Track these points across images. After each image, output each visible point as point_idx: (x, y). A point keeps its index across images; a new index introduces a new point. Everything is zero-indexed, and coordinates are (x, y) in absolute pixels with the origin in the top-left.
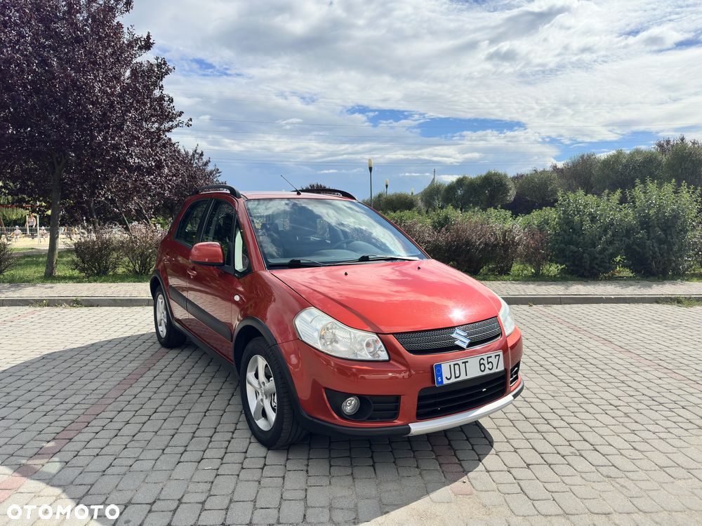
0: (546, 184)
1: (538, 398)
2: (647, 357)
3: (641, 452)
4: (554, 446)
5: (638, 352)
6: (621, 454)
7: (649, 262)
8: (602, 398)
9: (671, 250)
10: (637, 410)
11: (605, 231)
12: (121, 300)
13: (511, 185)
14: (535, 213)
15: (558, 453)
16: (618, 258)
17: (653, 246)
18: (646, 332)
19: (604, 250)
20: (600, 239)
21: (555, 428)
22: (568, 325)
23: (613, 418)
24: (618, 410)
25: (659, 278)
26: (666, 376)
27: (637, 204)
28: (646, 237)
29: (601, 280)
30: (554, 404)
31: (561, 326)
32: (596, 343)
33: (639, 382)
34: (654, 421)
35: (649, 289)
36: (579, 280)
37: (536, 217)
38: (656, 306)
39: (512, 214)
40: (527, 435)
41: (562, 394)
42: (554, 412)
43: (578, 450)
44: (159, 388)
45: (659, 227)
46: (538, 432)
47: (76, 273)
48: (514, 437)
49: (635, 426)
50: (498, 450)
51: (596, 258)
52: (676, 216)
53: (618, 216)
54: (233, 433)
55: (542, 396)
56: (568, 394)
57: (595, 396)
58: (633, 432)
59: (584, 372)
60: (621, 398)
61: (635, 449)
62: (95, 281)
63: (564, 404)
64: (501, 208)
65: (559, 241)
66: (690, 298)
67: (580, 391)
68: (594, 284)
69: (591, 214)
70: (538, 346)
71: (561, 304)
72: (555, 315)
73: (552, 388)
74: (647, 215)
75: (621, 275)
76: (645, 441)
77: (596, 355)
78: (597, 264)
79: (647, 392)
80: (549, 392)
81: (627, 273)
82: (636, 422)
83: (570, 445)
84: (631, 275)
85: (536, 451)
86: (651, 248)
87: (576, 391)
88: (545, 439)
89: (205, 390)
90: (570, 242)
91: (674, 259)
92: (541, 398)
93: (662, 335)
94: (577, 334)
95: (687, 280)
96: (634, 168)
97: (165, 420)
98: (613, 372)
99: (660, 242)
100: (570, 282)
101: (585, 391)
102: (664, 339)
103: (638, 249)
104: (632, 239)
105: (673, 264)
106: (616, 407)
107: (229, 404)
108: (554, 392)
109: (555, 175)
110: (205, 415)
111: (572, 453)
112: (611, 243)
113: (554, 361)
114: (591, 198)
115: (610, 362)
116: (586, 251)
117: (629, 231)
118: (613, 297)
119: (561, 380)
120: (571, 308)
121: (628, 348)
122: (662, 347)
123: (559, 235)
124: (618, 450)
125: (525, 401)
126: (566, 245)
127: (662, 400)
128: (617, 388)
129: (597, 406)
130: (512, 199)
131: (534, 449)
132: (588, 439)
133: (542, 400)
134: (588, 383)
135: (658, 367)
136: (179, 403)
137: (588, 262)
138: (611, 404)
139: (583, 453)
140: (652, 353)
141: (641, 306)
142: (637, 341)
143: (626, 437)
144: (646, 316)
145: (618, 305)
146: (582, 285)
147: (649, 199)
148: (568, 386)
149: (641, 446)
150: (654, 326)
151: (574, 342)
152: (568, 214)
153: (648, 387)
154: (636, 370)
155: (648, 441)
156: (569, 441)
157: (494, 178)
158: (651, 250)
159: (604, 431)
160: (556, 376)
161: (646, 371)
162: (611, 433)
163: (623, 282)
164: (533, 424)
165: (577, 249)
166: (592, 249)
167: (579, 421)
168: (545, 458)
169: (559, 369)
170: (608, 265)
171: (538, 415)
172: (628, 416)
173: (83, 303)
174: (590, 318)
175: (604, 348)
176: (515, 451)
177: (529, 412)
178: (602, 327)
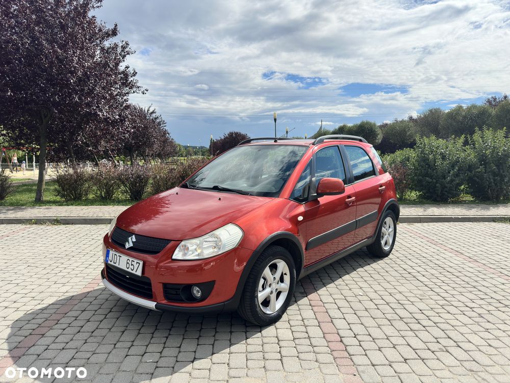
0: (405, 130)
1: (409, 300)
2: (491, 265)
3: (496, 348)
4: (425, 343)
5: (484, 262)
6: (480, 350)
7: (486, 190)
8: (460, 301)
9: (503, 181)
10: (489, 311)
11: (453, 167)
13: (379, 131)
14: (398, 153)
15: (429, 349)
16: (462, 187)
17: (489, 178)
18: (488, 246)
19: (452, 181)
20: (449, 172)
21: (424, 327)
22: (428, 239)
23: (470, 318)
24: (473, 311)
25: (493, 203)
27: (477, 146)
28: (484, 171)
29: (449, 203)
30: (422, 306)
31: (422, 240)
32: (450, 254)
33: (487, 287)
34: (503, 320)
35: (488, 211)
36: (434, 204)
37: (399, 155)
38: (493, 224)
39: (381, 153)
40: (403, 333)
41: (428, 297)
42: (422, 313)
43: (445, 347)
45: (493, 163)
46: (412, 330)
47: (58, 198)
48: (392, 335)
49: (488, 326)
50: (380, 346)
51: (446, 187)
52: (506, 155)
53: (463, 155)
56: (432, 297)
57: (453, 299)
58: (487, 330)
59: (443, 278)
60: (474, 301)
61: (490, 345)
62: (72, 205)
63: (429, 305)
65: (417, 174)
67: (441, 294)
68: (445, 207)
69: (441, 154)
70: (406, 257)
71: (421, 223)
72: (417, 231)
73: (420, 292)
74: (484, 155)
75: (464, 199)
76: (497, 338)
77: (451, 265)
78: (446, 191)
79: (494, 295)
80: (417, 296)
81: (469, 198)
82: (489, 322)
83: (438, 342)
84: (472, 199)
85: (411, 347)
86: (488, 179)
87: (439, 295)
88: (417, 336)
90: (427, 175)
91: (505, 187)
92: (411, 300)
93: (501, 247)
94: (434, 246)
96: (471, 119)
97: (117, 318)
98: (466, 279)
99: (495, 174)
100: (427, 205)
101: (445, 295)
102: (502, 251)
103: (478, 180)
104: (473, 172)
105: (505, 192)
106: (471, 308)
108: (421, 295)
109: (411, 124)
110: (149, 315)
111: (440, 349)
112: (457, 175)
113: (419, 269)
114: (441, 142)
115: (462, 270)
116: (438, 182)
117: (470, 167)
118: (460, 217)
119: (426, 285)
120: (429, 226)
121: (475, 258)
122: (501, 257)
123: (418, 170)
124: (477, 346)
125: (399, 303)
126: (423, 177)
128: (471, 292)
129: (456, 307)
130: (380, 141)
132: (452, 337)
133: (412, 302)
134: (447, 288)
135: (500, 274)
137: (440, 190)
139: (449, 349)
140: (495, 262)
141: (482, 224)
142: (482, 253)
143: (482, 334)
144: (487, 233)
145: (464, 223)
146: (435, 207)
147: (486, 142)
148: (432, 290)
149: (495, 343)
150: (494, 240)
151: (433, 254)
152: (424, 154)
153: (495, 292)
154: (484, 277)
155: (500, 339)
156: (436, 338)
157: (366, 126)
158: (487, 180)
159: (463, 330)
160: (422, 282)
161: (492, 278)
162: (470, 331)
163: (467, 205)
164: (406, 323)
165: (431, 180)
166: (443, 180)
167: (443, 321)
168: (419, 354)
169: (423, 276)
170: (455, 192)
171: (410, 316)
172: (482, 317)
173: (62, 222)
174: (444, 234)
175: (457, 258)
176: (394, 347)
177: (403, 313)
178: (454, 241)
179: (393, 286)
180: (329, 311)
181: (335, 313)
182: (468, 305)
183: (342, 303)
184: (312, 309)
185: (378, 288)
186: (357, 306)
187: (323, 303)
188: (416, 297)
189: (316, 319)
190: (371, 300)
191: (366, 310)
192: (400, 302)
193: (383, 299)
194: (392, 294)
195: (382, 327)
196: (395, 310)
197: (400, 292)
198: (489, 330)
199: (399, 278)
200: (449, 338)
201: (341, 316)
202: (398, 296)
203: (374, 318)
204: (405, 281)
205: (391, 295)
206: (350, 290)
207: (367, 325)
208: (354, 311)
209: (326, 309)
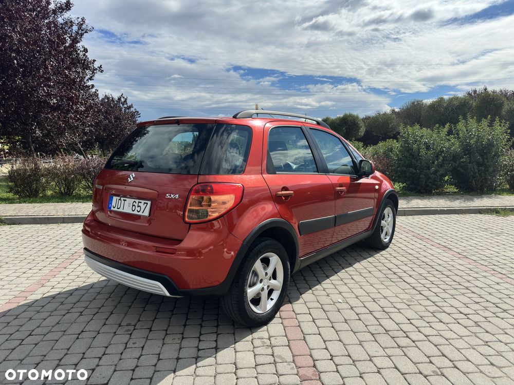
0: (387, 123)
1: (395, 307)
2: (482, 262)
3: (499, 368)
4: (415, 364)
5: (474, 258)
6: (481, 372)
7: (470, 180)
8: (452, 306)
9: (488, 171)
10: (486, 318)
11: (437, 157)
12: (40, 218)
13: (362, 124)
14: (381, 144)
15: (421, 373)
16: (446, 178)
17: (473, 168)
18: (476, 239)
19: (436, 171)
20: (433, 163)
21: (414, 342)
22: (413, 234)
23: (465, 327)
24: (468, 318)
25: (478, 193)
26: (503, 281)
27: (461, 135)
28: (468, 161)
29: (434, 195)
30: (410, 314)
31: (408, 235)
32: (438, 250)
33: (481, 288)
34: (503, 330)
35: (472, 202)
36: (417, 195)
37: (382, 146)
38: (480, 216)
39: (364, 145)
40: (389, 351)
41: (416, 303)
42: (411, 323)
43: (439, 368)
44: (43, 307)
45: (478, 153)
46: (399, 347)
47: (11, 195)
48: (377, 354)
49: (488, 337)
50: (362, 371)
51: (430, 178)
52: (490, 144)
53: (447, 144)
54: (100, 358)
55: (398, 306)
56: (421, 302)
57: (445, 304)
58: (486, 343)
59: (432, 279)
60: (468, 305)
61: (492, 364)
62: (25, 202)
63: (419, 313)
64: (355, 141)
65: (401, 165)
66: (506, 209)
67: (431, 298)
68: (429, 199)
69: (426, 143)
70: (390, 254)
71: (405, 216)
72: (401, 225)
73: (407, 296)
74: (469, 145)
75: (448, 191)
76: (499, 354)
77: (440, 262)
78: (430, 182)
79: (489, 298)
80: (405, 301)
81: (453, 189)
82: (487, 332)
83: (431, 362)
84: (455, 190)
85: (399, 370)
86: (472, 169)
87: (428, 299)
88: (406, 355)
89: (86, 308)
90: (410, 166)
91: (490, 178)
92: (398, 307)
93: (490, 241)
94: (421, 242)
95: (499, 194)
96: (452, 110)
97: (36, 344)
98: (457, 279)
99: (479, 165)
100: (410, 197)
101: (435, 299)
102: (492, 245)
103: (462, 171)
104: (458, 163)
105: (489, 182)
106: (466, 315)
107: (105, 324)
108: (408, 300)
109: (394, 116)
110: (78, 338)
111: (434, 372)
112: (441, 166)
113: (405, 268)
114: (425, 131)
115: (452, 268)
116: (422, 173)
117: (455, 157)
118: (445, 209)
119: (414, 288)
120: (413, 219)
121: (465, 254)
122: (492, 252)
123: (401, 160)
124: (477, 366)
125: (384, 311)
126: (407, 168)
127: (505, 307)
128: (463, 294)
129: (449, 314)
130: (362, 134)
131: (396, 368)
132: (446, 354)
133: (398, 309)
134: (436, 290)
135: (493, 272)
136: (58, 323)
137: (424, 181)
138: (461, 313)
139: (444, 371)
140: (485, 258)
141: (468, 216)
142: (471, 248)
143: (480, 349)
144: (474, 225)
145: (450, 215)
146: (419, 199)
147: (470, 132)
148: (420, 294)
149: (497, 361)
150: (482, 233)
151: (420, 250)
152: (408, 144)
153: (490, 294)
154: (476, 275)
155: (504, 354)
156: (428, 357)
157: (349, 119)
158: (472, 171)
159: (460, 344)
160: (409, 284)
161: (485, 277)
162: (466, 346)
163: (451, 196)
164: (393, 338)
165: (415, 171)
166: (428, 171)
167: (435, 333)
168: (408, 380)
169: (410, 276)
170: (439, 183)
171: (397, 327)
172: (479, 326)
173: (7, 221)
174: (430, 227)
175: (445, 254)
176: (379, 372)
177: (388, 324)
178: (441, 235)
179: (377, 289)
180: (302, 324)
181: (309, 328)
182: (462, 311)
183: (318, 313)
184: (282, 323)
185: (360, 292)
186: (335, 316)
187: (296, 314)
188: (403, 302)
189: (286, 336)
190: (352, 308)
191: (346, 321)
192: (385, 309)
193: (365, 307)
194: (376, 300)
195: (365, 344)
196: (379, 320)
197: (385, 298)
198: (489, 344)
199: (383, 279)
200: (444, 355)
201: (316, 331)
202: (383, 302)
203: (354, 333)
204: (390, 283)
205: (374, 301)
206: (328, 296)
207: (346, 342)
208: (332, 323)
209: (299, 322)
